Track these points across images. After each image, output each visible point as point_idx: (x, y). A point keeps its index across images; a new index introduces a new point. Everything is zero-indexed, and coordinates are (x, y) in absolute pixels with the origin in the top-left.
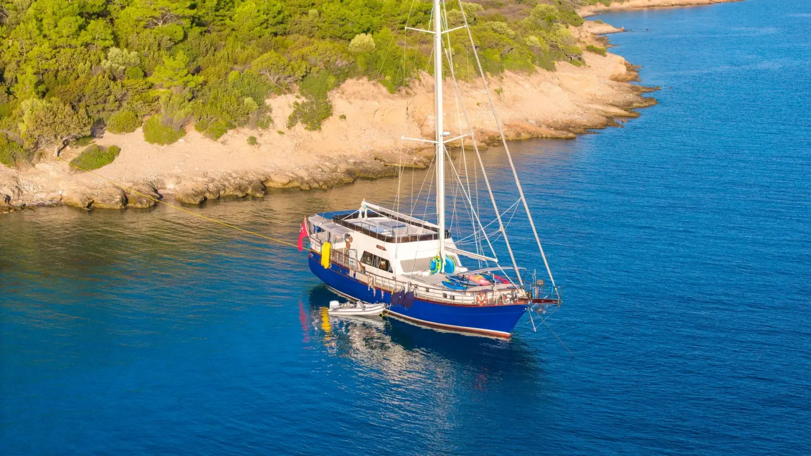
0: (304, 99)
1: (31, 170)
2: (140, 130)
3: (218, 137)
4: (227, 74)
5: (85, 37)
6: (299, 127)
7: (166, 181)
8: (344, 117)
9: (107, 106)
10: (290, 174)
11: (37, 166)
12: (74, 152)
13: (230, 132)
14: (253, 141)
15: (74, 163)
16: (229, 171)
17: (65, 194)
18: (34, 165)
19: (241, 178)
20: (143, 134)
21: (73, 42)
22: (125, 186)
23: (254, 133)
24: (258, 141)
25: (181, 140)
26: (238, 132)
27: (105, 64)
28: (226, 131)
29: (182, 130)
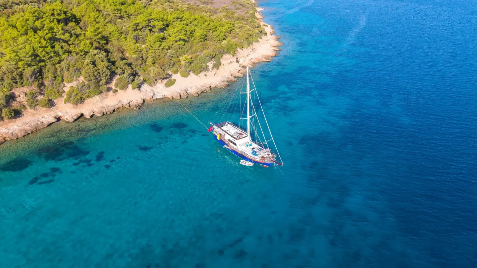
0: (215, 62)
1: (155, 87)
2: (179, 73)
3: (198, 75)
4: (197, 57)
5: (162, 47)
6: (215, 69)
7: (188, 89)
8: (223, 65)
9: (170, 67)
10: (215, 84)
11: (157, 85)
12: (165, 81)
13: (200, 73)
14: (206, 75)
15: (166, 84)
16: (202, 84)
17: (165, 94)
18: (156, 85)
19: (205, 87)
20: (180, 74)
21: (159, 48)
22: (179, 91)
23: (205, 73)
24: (207, 75)
25: (189, 76)
26: (202, 73)
27: (168, 54)
28: (199, 73)
29: (189, 74)
